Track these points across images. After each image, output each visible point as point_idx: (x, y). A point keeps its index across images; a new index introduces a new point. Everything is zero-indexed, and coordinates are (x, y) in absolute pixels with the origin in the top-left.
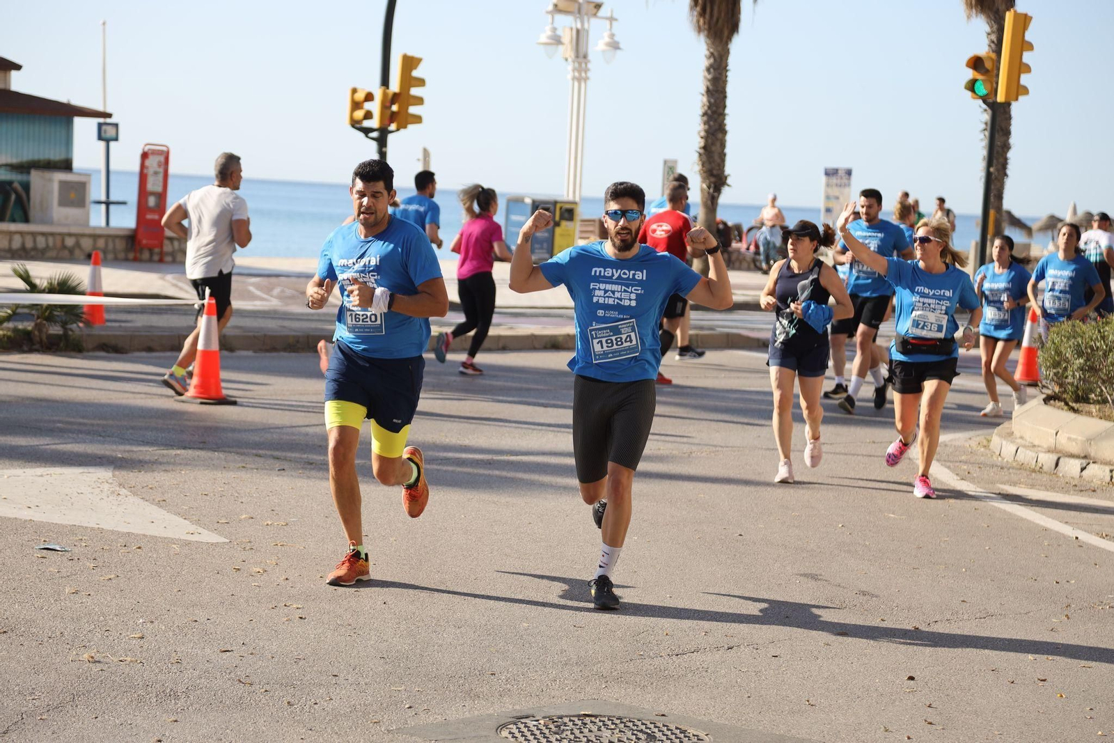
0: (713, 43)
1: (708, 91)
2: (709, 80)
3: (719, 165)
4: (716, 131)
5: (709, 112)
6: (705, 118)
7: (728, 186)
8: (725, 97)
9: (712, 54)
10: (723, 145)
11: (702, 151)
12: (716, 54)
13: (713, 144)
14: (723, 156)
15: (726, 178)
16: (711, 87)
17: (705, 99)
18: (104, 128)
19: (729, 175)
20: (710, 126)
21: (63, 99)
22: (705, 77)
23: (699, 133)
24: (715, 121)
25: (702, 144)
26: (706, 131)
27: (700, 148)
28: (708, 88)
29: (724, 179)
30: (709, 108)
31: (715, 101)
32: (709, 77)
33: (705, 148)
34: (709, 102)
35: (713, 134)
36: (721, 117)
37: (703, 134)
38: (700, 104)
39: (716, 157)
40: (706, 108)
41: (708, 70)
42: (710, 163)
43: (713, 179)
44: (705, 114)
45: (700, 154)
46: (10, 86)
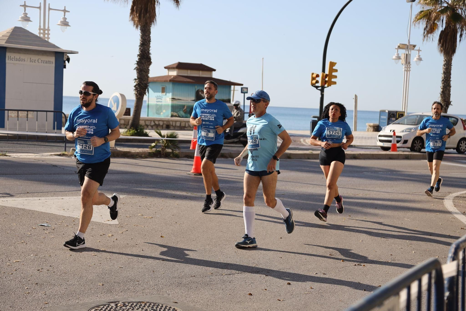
0: (446, 56)
1: (444, 72)
2: (444, 69)
3: (448, 98)
4: (447, 86)
5: (444, 80)
6: (443, 82)
7: (451, 105)
8: (451, 74)
9: (446, 60)
10: (449, 91)
11: (441, 93)
12: (447, 60)
13: (446, 91)
14: (449, 95)
15: (450, 102)
16: (445, 71)
17: (443, 75)
18: (243, 89)
19: (452, 101)
20: (444, 84)
21: (228, 80)
22: (443, 68)
23: (441, 87)
24: (447, 83)
25: (442, 91)
26: (443, 86)
27: (441, 92)
28: (444, 71)
29: (450, 103)
30: (444, 78)
31: (447, 76)
32: (445, 68)
33: (442, 92)
34: (444, 76)
35: (446, 87)
36: (449, 82)
37: (442, 87)
38: (441, 77)
39: (447, 95)
40: (443, 78)
41: (444, 65)
42: (444, 97)
43: (445, 103)
44: (442, 81)
45: (441, 94)
46: (212, 76)
